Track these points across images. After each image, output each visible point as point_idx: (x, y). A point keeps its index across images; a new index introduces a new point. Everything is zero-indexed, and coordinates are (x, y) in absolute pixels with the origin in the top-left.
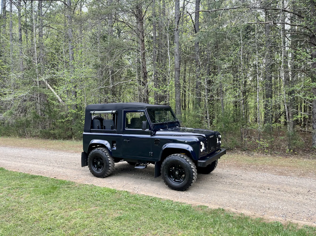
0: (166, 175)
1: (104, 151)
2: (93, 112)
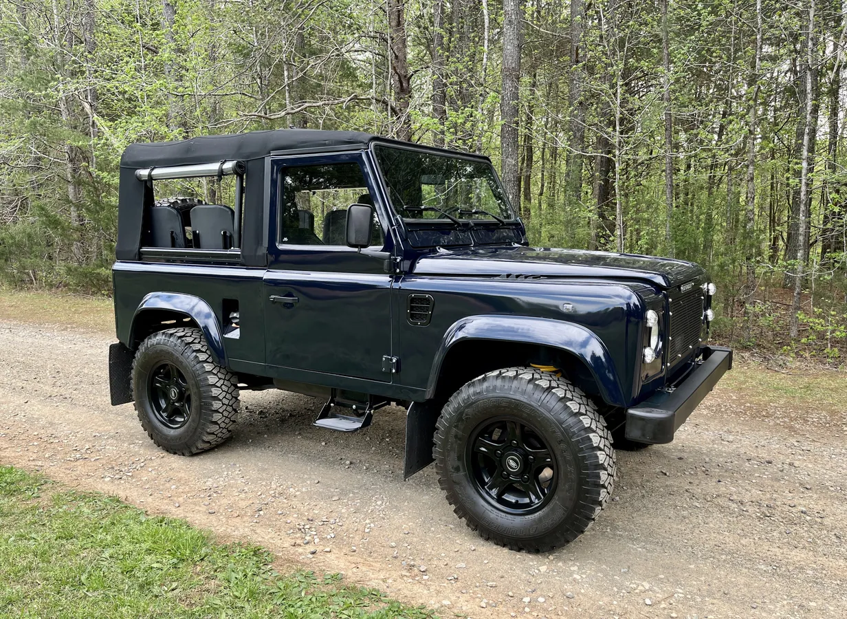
0: (457, 469)
1: (192, 343)
2: (148, 174)
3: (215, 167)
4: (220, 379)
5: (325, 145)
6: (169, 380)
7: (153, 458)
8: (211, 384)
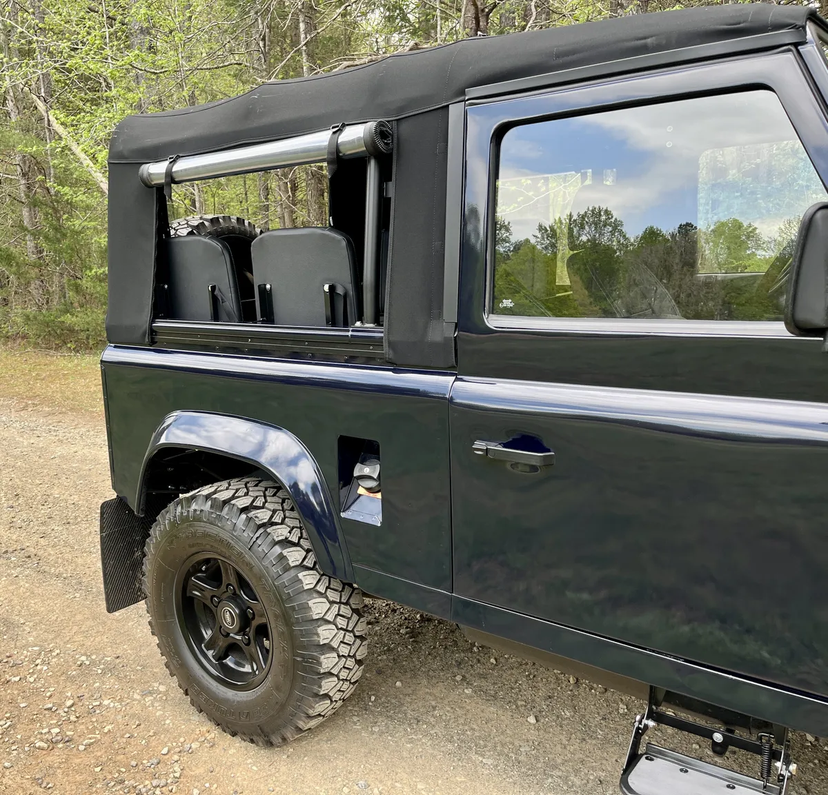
2: (164, 171)
3: (317, 141)
4: (332, 603)
5: (645, 49)
6: (218, 587)
7: (194, 746)
8: (315, 617)
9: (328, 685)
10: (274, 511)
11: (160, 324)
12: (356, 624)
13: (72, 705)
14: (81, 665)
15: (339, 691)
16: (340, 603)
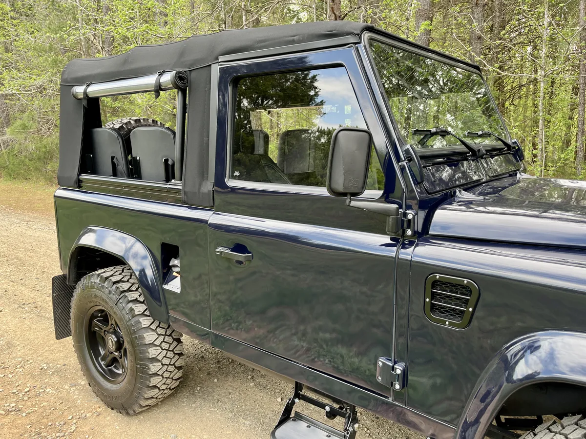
2: (83, 91)
3: (150, 80)
4: (160, 335)
6: (107, 325)
7: (88, 415)
8: (147, 343)
9: (154, 381)
10: (133, 284)
11: (84, 177)
12: (175, 347)
13: (28, 391)
14: (42, 369)
15: (164, 384)
16: (165, 335)
